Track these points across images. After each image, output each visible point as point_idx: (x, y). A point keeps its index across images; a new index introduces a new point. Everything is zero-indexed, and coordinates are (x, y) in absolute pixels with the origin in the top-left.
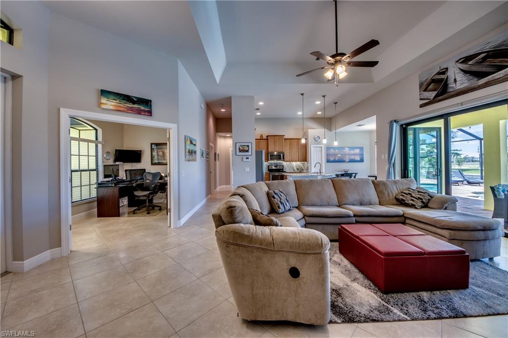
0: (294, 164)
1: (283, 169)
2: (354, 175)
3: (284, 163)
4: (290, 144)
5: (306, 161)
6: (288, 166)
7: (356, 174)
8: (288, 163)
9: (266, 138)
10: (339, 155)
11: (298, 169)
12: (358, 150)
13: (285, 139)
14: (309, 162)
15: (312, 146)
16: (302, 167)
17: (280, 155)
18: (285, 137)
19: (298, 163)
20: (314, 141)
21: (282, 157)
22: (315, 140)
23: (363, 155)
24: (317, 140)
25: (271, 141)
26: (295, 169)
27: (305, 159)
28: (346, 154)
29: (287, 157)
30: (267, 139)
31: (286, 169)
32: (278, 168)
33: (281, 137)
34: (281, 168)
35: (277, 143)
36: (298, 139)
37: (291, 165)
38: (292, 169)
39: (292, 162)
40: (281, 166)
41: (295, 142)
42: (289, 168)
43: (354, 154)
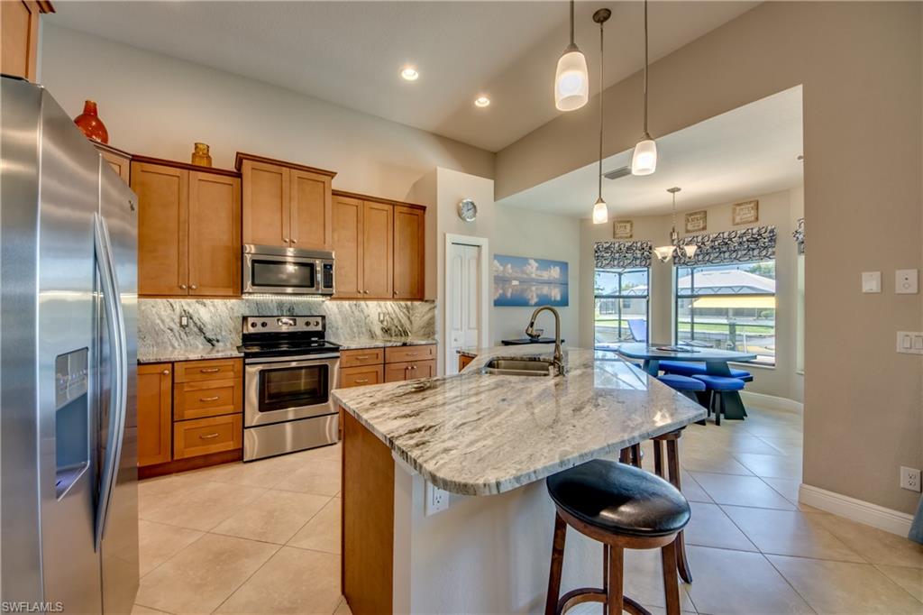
0: (373, 309)
1: (321, 335)
3: (330, 307)
4: (360, 221)
5: (421, 299)
6: (345, 319)
8: (346, 303)
9: (231, 167)
10: (515, 283)
11: (386, 331)
12: (557, 269)
13: (335, 193)
14: (439, 302)
15: (450, 238)
16: (405, 320)
17: (312, 267)
18: (336, 184)
19: (390, 306)
20: (457, 218)
21: (319, 277)
22: (460, 215)
23: (567, 284)
24: (465, 214)
25: (257, 188)
26: (378, 332)
27: (418, 292)
29: (344, 277)
30: (238, 174)
31: (336, 335)
32: (302, 327)
33: (314, 176)
34: (312, 328)
35: (295, 204)
36: (393, 204)
37: (357, 313)
38: (364, 330)
39: (362, 303)
40: (312, 320)
41: (380, 217)
42: (351, 328)
43: (549, 283)
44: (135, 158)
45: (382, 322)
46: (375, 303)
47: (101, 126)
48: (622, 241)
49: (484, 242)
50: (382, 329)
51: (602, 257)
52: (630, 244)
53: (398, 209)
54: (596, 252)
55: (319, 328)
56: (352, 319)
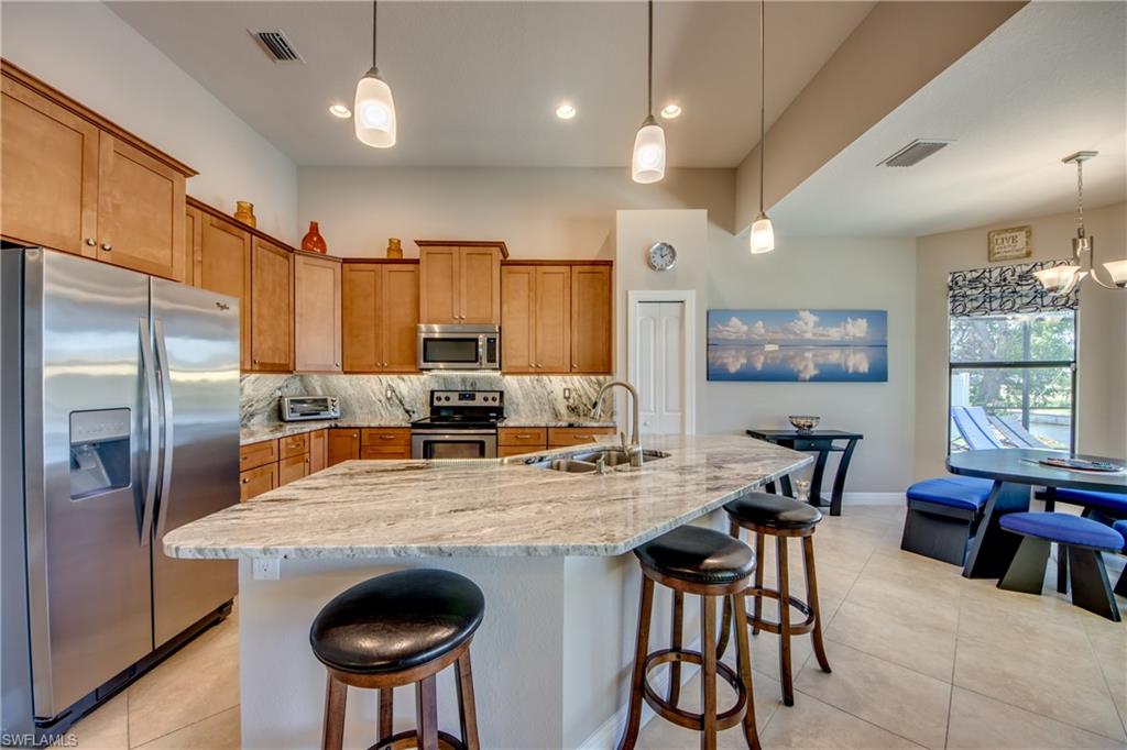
0: (557, 384)
1: (500, 411)
2: (843, 444)
3: (511, 383)
4: (532, 288)
5: (607, 371)
6: (526, 396)
7: (854, 439)
8: (527, 378)
9: (416, 257)
10: (769, 348)
11: (573, 409)
13: (505, 263)
15: (634, 297)
17: (475, 342)
18: (510, 253)
19: (577, 381)
22: (653, 267)
23: (884, 346)
24: (658, 261)
25: (433, 274)
26: (563, 410)
27: (600, 362)
28: (802, 345)
29: (516, 344)
30: (418, 260)
31: (513, 413)
32: (479, 402)
33: (481, 250)
34: (490, 403)
35: (464, 281)
36: (571, 264)
37: (538, 389)
38: (547, 407)
39: (545, 377)
40: (490, 396)
41: (556, 280)
42: (533, 405)
43: (842, 345)
44: (345, 261)
45: (567, 398)
46: (560, 377)
47: (321, 240)
48: (1007, 265)
49: (690, 296)
50: (568, 407)
51: (964, 296)
52: (1025, 269)
53: (576, 269)
54: (951, 288)
55: (497, 404)
56: (533, 396)
